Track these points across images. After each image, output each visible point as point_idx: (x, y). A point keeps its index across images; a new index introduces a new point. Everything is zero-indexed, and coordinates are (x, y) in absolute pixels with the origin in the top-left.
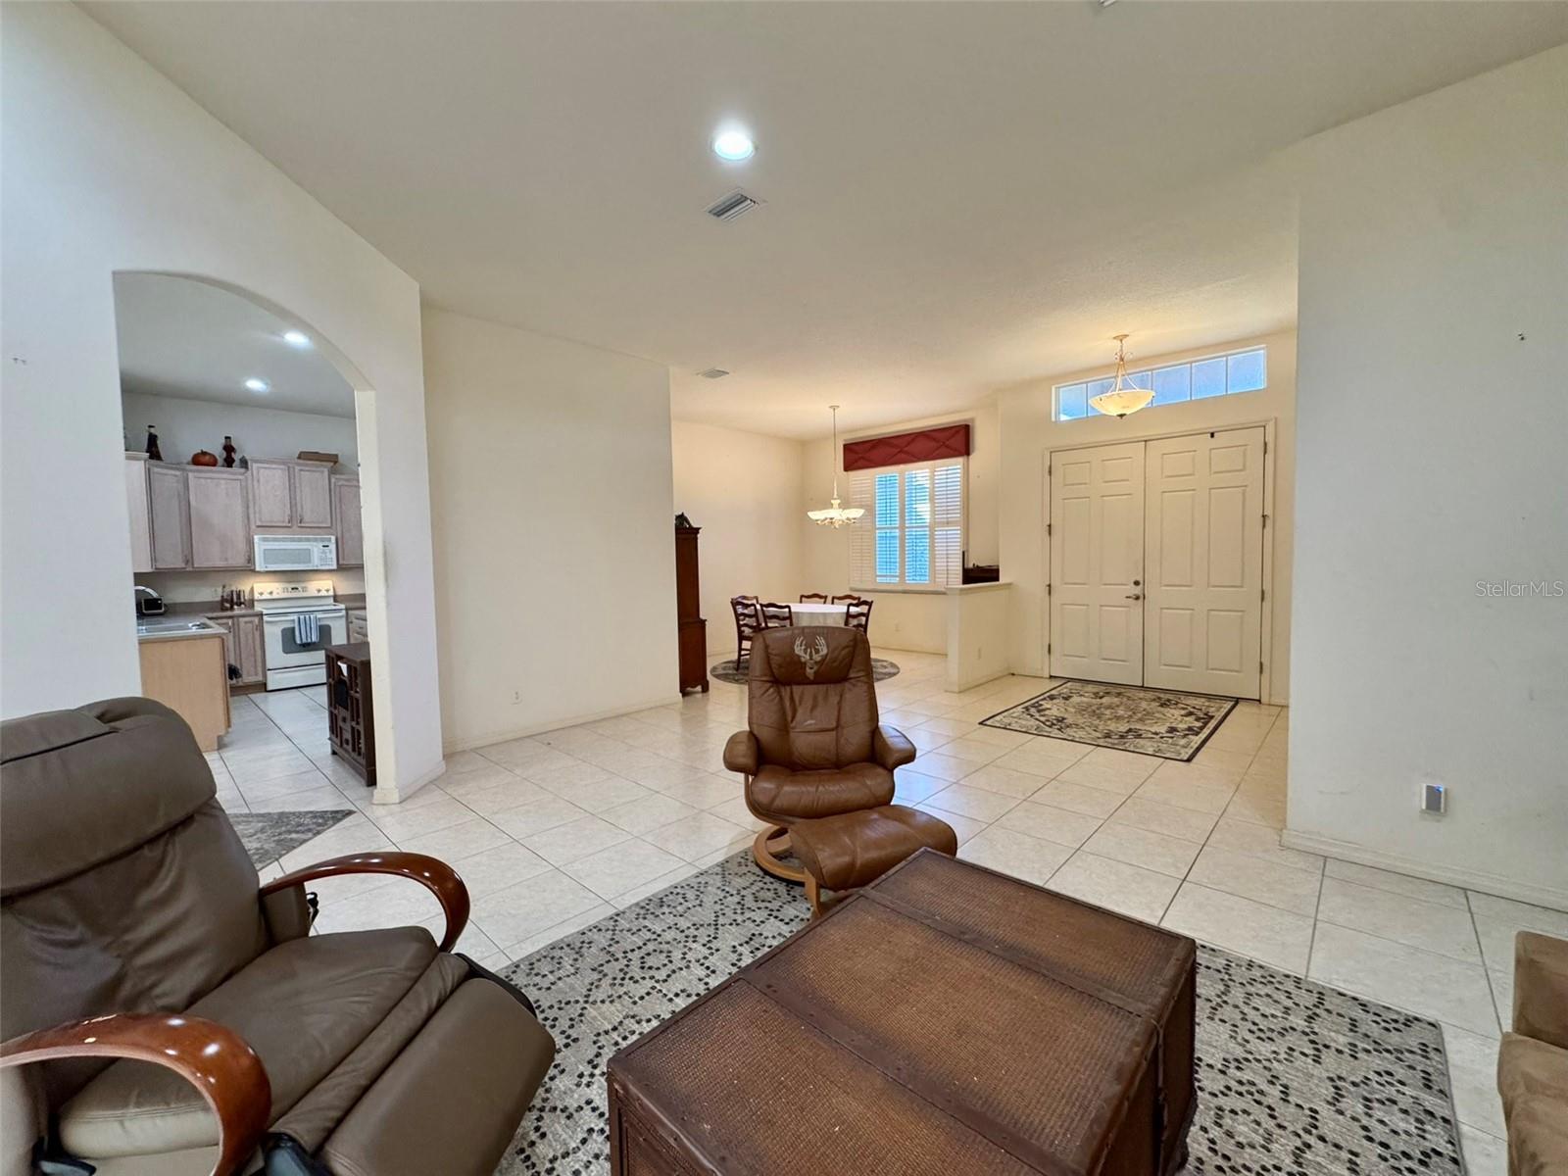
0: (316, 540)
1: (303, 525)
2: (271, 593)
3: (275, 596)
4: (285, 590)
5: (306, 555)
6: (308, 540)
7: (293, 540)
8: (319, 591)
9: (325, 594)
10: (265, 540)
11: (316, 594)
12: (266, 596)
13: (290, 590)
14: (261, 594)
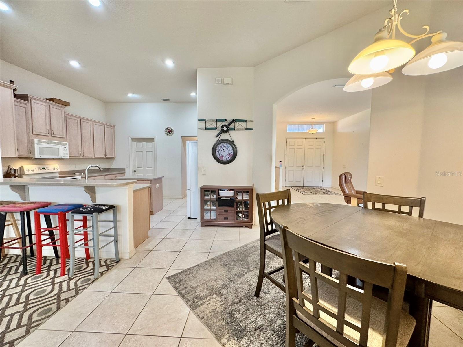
0: (61, 144)
1: (54, 136)
2: (33, 171)
3: (35, 172)
4: (39, 169)
5: (57, 151)
6: (58, 143)
7: (51, 143)
8: (54, 169)
9: (56, 171)
10: (40, 142)
11: (53, 171)
12: (31, 172)
13: (41, 169)
14: (28, 171)
